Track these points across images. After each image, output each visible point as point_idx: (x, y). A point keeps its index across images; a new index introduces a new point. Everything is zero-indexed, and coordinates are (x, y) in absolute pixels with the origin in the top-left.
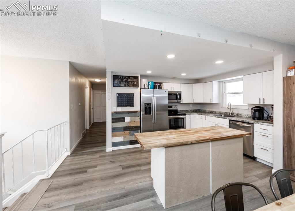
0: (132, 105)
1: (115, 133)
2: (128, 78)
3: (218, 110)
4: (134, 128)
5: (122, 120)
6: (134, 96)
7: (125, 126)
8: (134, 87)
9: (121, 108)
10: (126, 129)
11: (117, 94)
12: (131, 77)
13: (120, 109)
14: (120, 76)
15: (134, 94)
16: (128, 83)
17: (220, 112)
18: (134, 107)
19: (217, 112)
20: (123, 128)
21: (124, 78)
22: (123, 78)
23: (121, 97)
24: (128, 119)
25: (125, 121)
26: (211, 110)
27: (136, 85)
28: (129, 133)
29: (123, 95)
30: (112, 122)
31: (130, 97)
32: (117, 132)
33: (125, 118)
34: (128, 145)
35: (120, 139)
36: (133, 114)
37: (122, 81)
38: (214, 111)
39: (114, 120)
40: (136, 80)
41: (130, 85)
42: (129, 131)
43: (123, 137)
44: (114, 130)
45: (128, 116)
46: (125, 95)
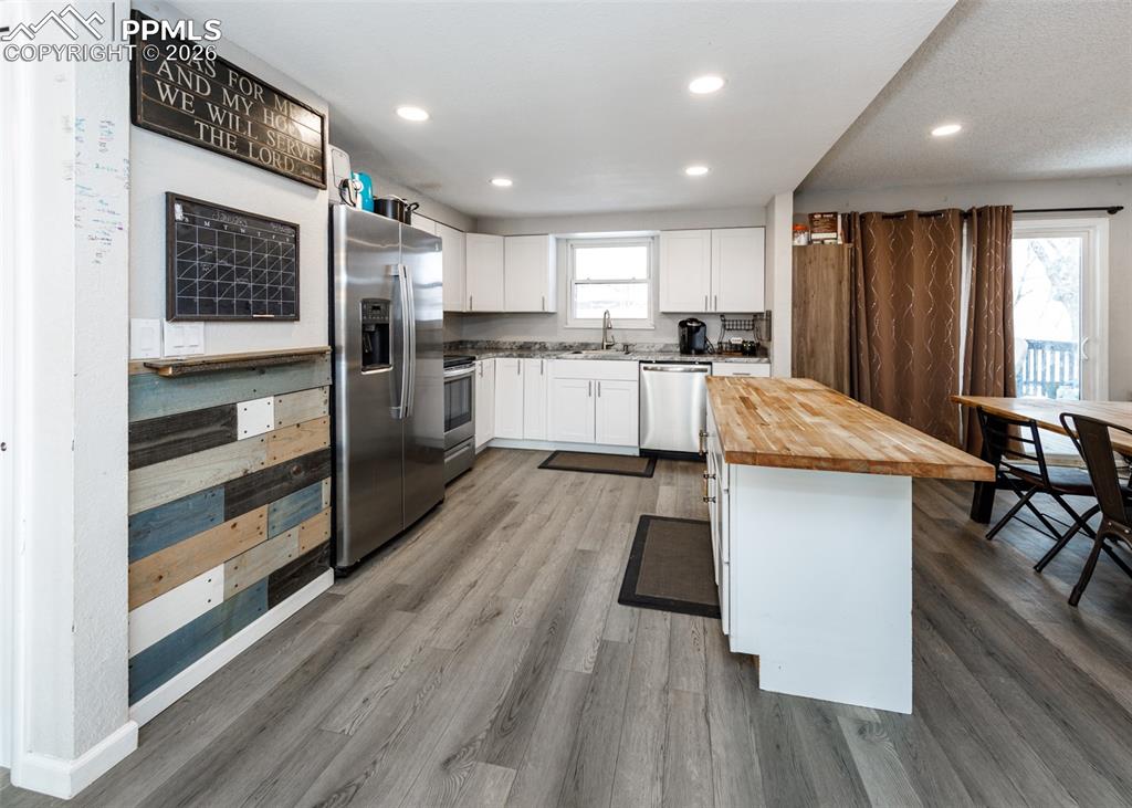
0: (287, 309)
3: (551, 339)
4: (298, 472)
5: (217, 428)
6: (296, 240)
7: (240, 474)
8: (297, 176)
9: (200, 326)
10: (240, 495)
11: (172, 199)
16: (261, 129)
17: (561, 344)
18: (297, 319)
19: (548, 345)
20: (222, 493)
21: (236, 85)
22: (222, 78)
23: (206, 236)
24: (256, 416)
25: (241, 436)
26: (521, 339)
28: (264, 521)
29: (225, 219)
31: (273, 247)
33: (240, 406)
34: (260, 612)
35: (200, 594)
36: (294, 370)
37: (217, 100)
38: (536, 343)
39: (150, 442)
41: (272, 158)
42: (264, 509)
43: (218, 573)
45: (256, 394)
46: (238, 222)
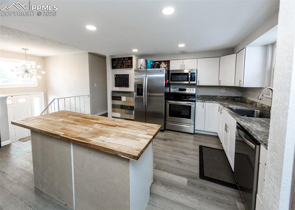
0: (127, 86)
1: (114, 109)
2: (123, 59)
4: (129, 107)
5: (119, 99)
6: (128, 76)
7: (121, 105)
8: (128, 68)
9: (118, 87)
10: (122, 107)
11: (115, 75)
12: (126, 58)
13: (118, 89)
14: (117, 59)
15: (128, 75)
16: (123, 64)
18: (129, 87)
22: (119, 60)
23: (118, 78)
24: (124, 99)
25: (122, 100)
27: (130, 66)
28: (125, 111)
29: (120, 76)
30: (112, 100)
31: (125, 78)
32: (116, 108)
36: (128, 94)
37: (118, 63)
39: (114, 98)
40: (129, 61)
41: (125, 67)
42: (125, 110)
43: (120, 114)
44: (114, 106)
45: (123, 96)
46: (121, 76)
